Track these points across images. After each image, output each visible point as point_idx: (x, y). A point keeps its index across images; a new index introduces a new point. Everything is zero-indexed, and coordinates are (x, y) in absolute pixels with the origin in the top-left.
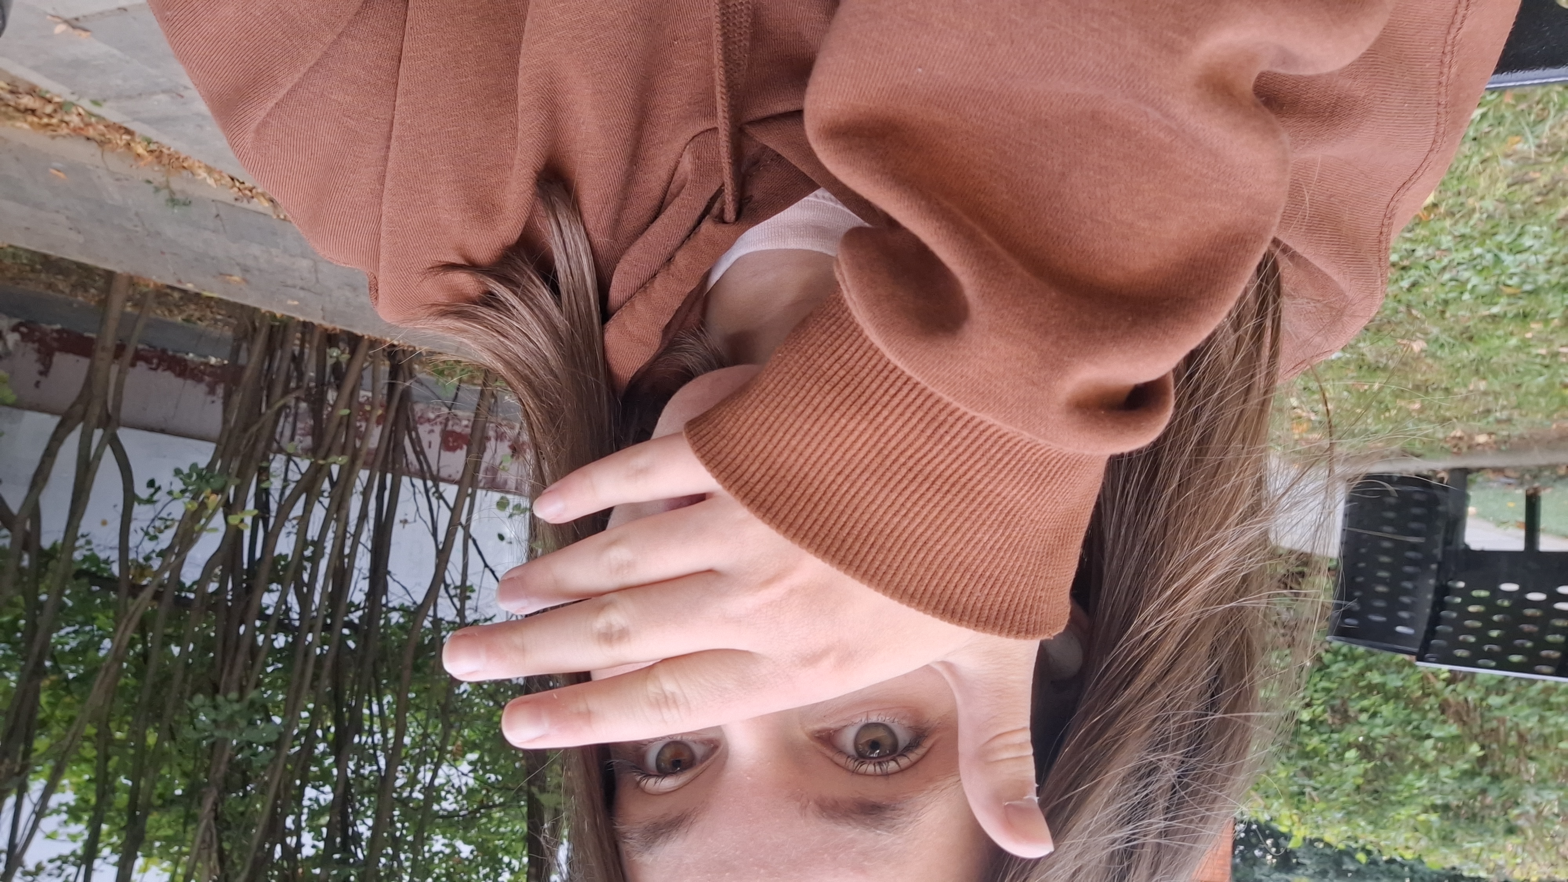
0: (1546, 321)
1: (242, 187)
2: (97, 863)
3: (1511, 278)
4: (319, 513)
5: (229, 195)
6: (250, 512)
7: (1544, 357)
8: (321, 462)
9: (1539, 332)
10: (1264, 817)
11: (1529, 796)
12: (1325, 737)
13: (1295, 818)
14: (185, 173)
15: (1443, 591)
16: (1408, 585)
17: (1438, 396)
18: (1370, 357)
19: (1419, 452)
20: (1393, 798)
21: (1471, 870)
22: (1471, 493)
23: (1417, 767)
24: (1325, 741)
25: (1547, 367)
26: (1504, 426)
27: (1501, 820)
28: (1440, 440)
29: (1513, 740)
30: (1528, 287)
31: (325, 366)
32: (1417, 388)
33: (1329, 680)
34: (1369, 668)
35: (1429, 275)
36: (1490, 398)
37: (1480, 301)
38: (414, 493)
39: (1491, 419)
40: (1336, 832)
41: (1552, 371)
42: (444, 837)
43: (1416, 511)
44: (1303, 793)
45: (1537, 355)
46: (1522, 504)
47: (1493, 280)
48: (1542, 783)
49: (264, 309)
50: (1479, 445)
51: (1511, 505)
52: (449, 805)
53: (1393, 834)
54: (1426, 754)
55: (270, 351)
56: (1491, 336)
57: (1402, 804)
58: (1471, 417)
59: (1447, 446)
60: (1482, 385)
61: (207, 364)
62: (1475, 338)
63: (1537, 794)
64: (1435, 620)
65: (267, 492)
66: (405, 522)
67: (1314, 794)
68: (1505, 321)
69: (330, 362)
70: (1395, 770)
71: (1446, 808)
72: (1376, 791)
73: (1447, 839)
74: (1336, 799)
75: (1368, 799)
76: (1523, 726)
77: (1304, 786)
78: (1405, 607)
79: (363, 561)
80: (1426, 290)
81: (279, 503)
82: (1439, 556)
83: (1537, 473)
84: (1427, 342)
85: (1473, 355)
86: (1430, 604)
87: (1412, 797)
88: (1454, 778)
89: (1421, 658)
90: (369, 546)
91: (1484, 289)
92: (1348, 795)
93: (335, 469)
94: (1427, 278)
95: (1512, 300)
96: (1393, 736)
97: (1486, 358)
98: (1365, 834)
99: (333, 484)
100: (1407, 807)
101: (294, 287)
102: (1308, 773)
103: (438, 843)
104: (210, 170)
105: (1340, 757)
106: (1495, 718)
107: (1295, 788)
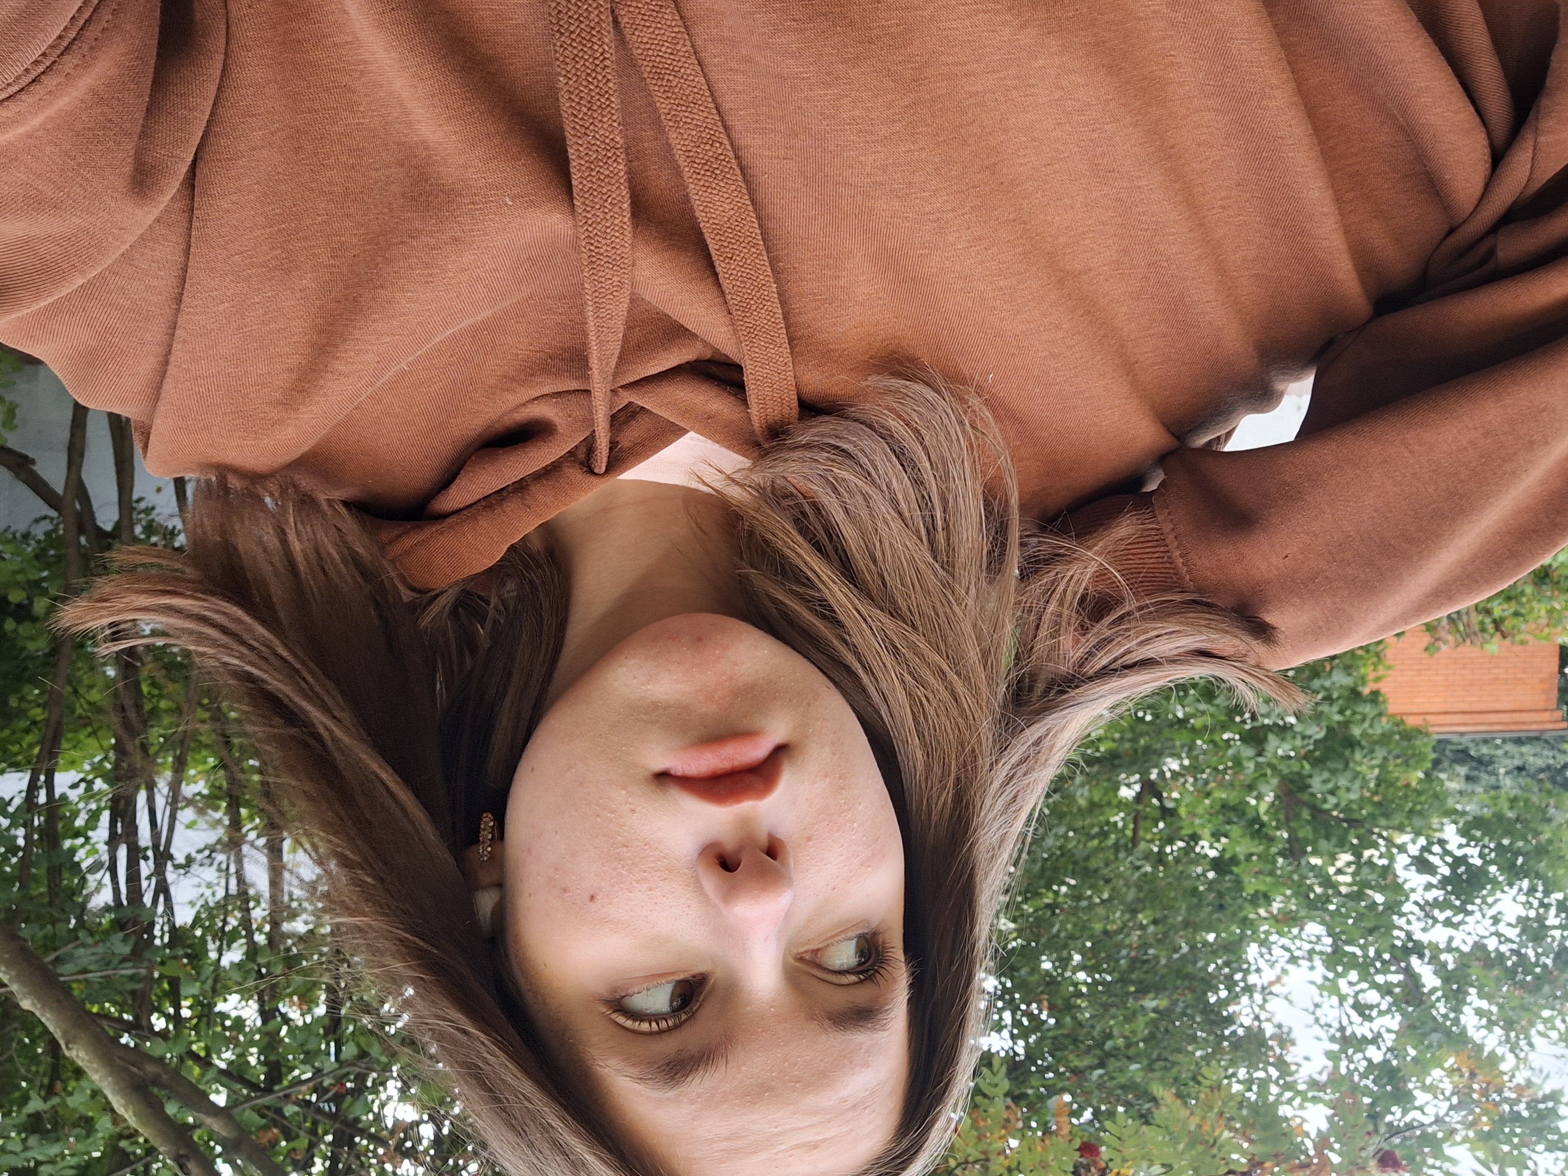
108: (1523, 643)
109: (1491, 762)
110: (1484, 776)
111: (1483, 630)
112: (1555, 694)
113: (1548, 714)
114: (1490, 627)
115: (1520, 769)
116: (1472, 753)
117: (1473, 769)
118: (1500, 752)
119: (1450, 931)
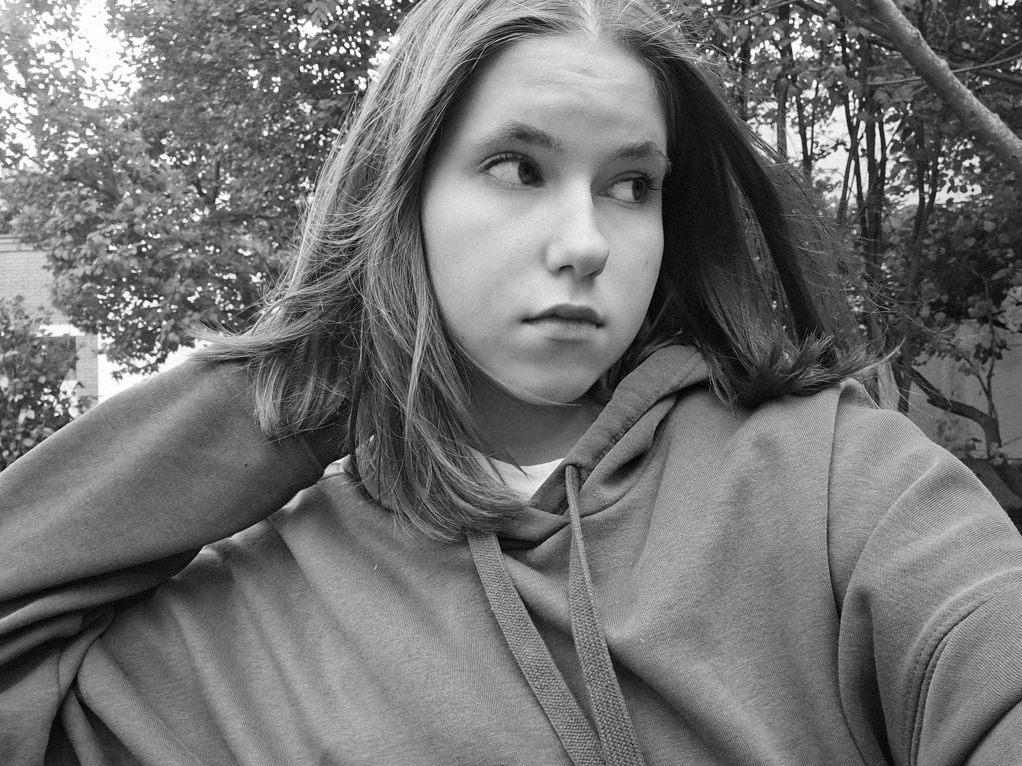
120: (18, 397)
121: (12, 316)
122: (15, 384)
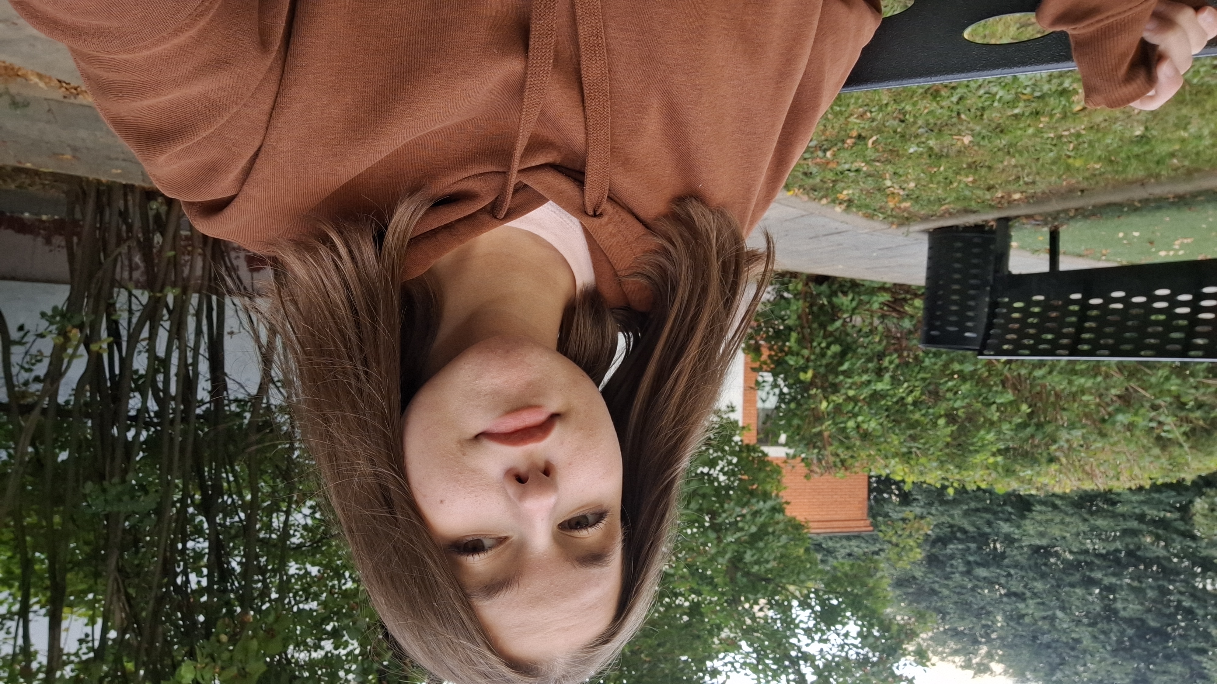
0: (1051, 116)
1: (68, 87)
2: (31, 616)
3: (1025, 89)
4: (163, 336)
5: (59, 94)
6: (105, 340)
7: (1052, 139)
8: (158, 295)
9: (1048, 123)
10: (884, 473)
11: (1064, 435)
12: (923, 412)
13: (907, 470)
14: (19, 80)
15: (994, 305)
16: (972, 303)
17: (984, 171)
18: (936, 149)
19: (975, 209)
20: (971, 448)
21: (1025, 490)
22: (1012, 234)
23: (987, 425)
24: (923, 415)
25: (1055, 145)
26: (1030, 186)
27: (1045, 454)
28: (988, 200)
29: (1052, 399)
30: (1037, 94)
31: (148, 219)
32: (970, 166)
33: (925, 372)
34: (952, 361)
35: (970, 91)
36: (1020, 169)
37: (1006, 106)
38: (236, 311)
39: (1021, 182)
40: (933, 476)
41: (1058, 148)
42: (297, 563)
43: (976, 250)
44: (911, 453)
45: (1048, 138)
46: (1048, 236)
47: (1013, 91)
48: (1072, 426)
49: (91, 177)
50: (1015, 200)
51: (1041, 238)
52: (296, 540)
53: (971, 473)
54: (993, 416)
55: (100, 209)
56: (1015, 129)
57: (977, 451)
58: (1008, 182)
59: (993, 203)
60: (1013, 161)
61: (41, 221)
62: (1005, 130)
63: (1069, 434)
64: (990, 325)
65: (116, 322)
66: (231, 333)
67: (918, 452)
68: (1023, 118)
69: (151, 214)
70: (972, 428)
71: (1007, 449)
72: (960, 445)
73: (1009, 472)
74: (933, 454)
75: (954, 451)
76: (1059, 388)
77: (911, 448)
78: (970, 319)
79: (204, 367)
80: (969, 101)
81: (129, 330)
82: (991, 282)
83: (1056, 216)
84: (973, 136)
85: (1004, 142)
86: (986, 315)
87: (983, 446)
88: (1012, 430)
89: (981, 354)
90: (207, 355)
91: (1009, 97)
92: (941, 450)
93: (170, 300)
94: (969, 94)
95: (1027, 104)
96: (969, 405)
97: (1015, 142)
98: (954, 475)
99: (170, 312)
100: (981, 454)
101: (117, 159)
102: (913, 438)
103: (293, 568)
104: (40, 76)
105: (935, 425)
106: (1039, 385)
107: (905, 450)
108: (856, 473)
109: (834, 551)
110: (830, 559)
111: (835, 466)
112: (866, 510)
113: (863, 522)
114: (839, 465)
115: (850, 555)
116: (824, 546)
117: (824, 555)
118: (838, 545)
119: (822, 645)
120: (813, 391)
121: (815, 461)
122: (813, 403)
